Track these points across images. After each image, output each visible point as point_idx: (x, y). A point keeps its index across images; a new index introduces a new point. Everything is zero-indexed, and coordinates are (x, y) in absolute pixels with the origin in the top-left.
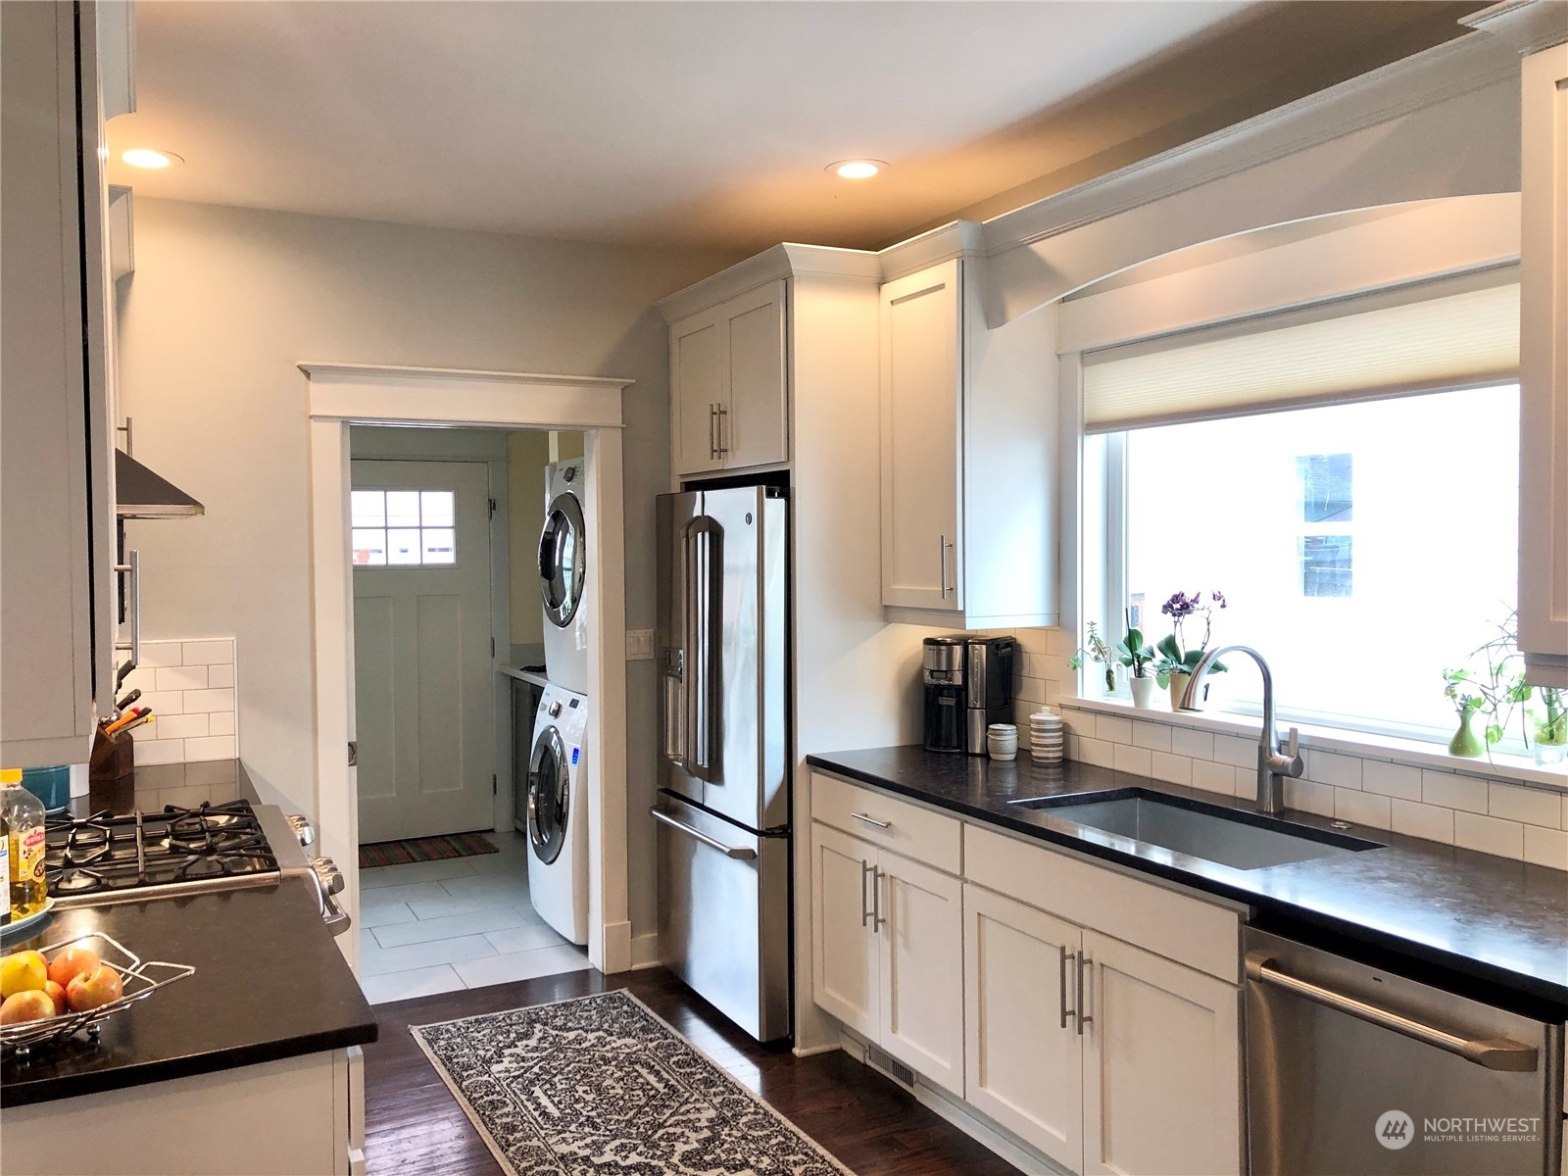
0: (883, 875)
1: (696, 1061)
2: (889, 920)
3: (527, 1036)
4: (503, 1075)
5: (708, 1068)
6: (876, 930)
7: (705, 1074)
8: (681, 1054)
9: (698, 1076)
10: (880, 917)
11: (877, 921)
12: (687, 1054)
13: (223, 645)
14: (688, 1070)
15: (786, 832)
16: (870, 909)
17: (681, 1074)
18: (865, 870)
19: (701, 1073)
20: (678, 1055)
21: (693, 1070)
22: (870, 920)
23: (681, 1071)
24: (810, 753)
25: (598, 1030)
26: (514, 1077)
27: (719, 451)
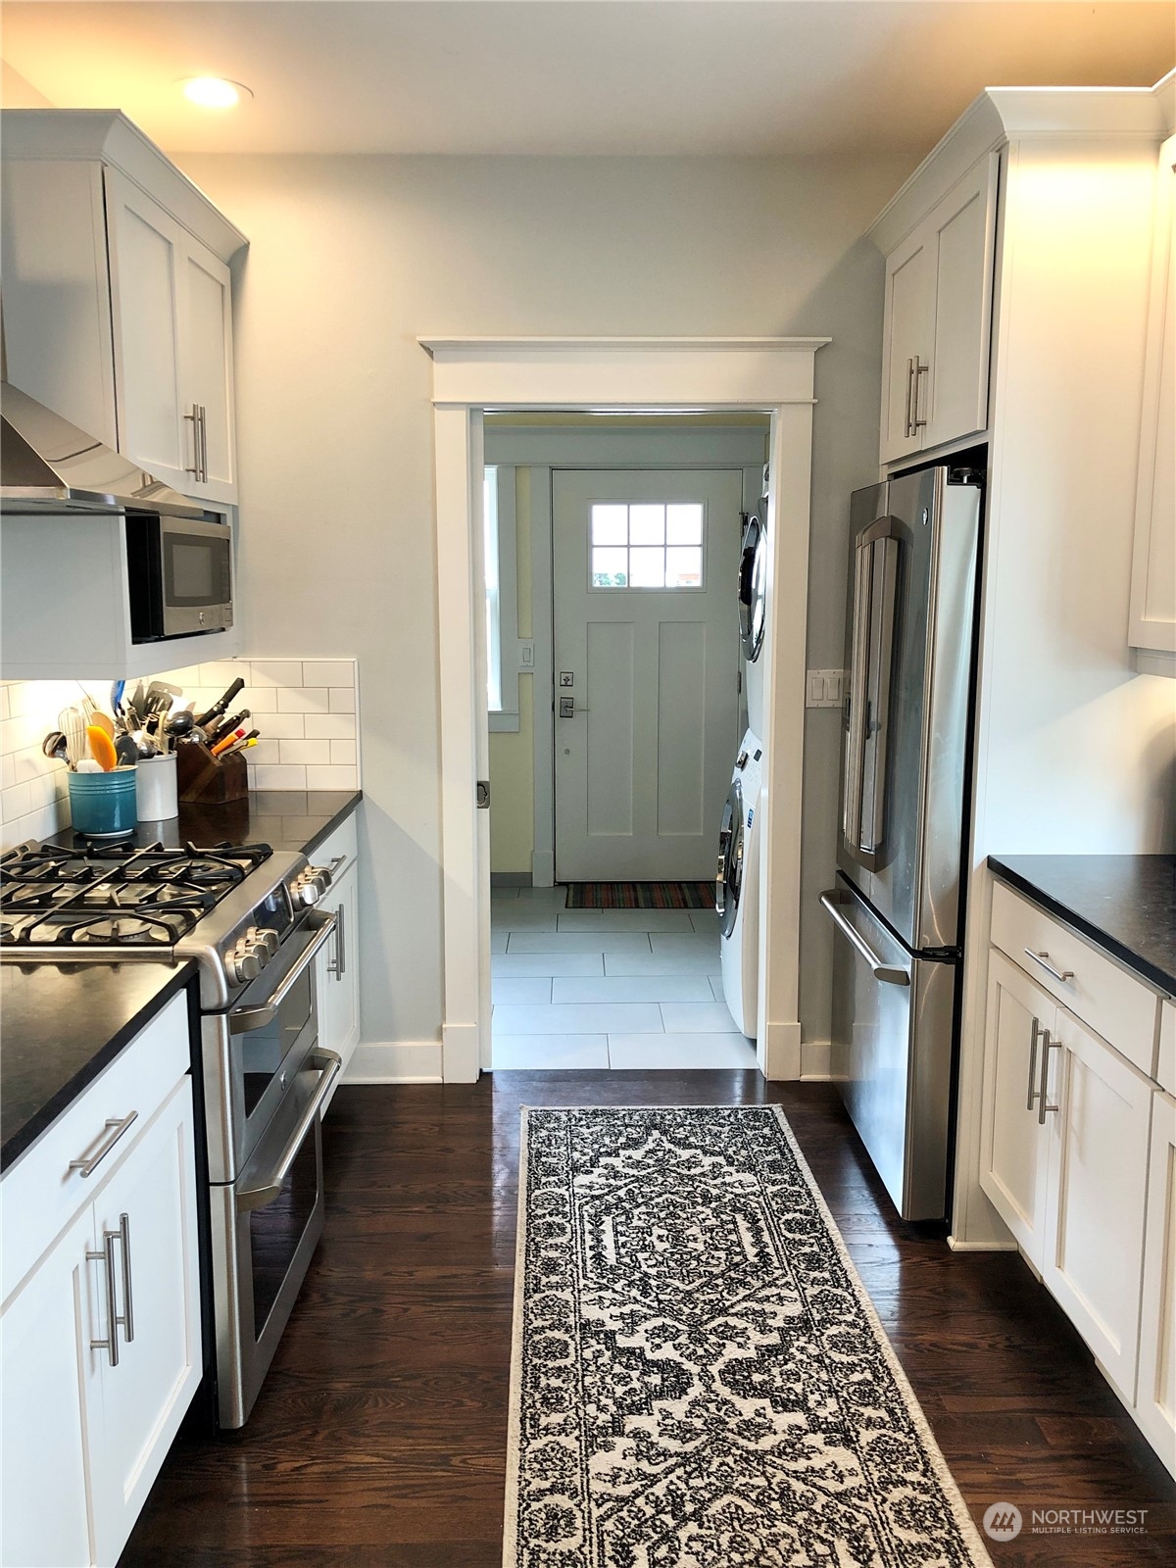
0: (1059, 1045)
1: (813, 1224)
2: (1062, 1108)
3: (634, 1144)
4: (582, 1191)
5: (824, 1240)
6: (1042, 1121)
7: (816, 1248)
8: (800, 1211)
9: (806, 1249)
10: (1051, 1101)
11: (1043, 1109)
12: (807, 1213)
13: (342, 667)
14: (798, 1236)
15: (954, 956)
16: (1037, 1089)
17: (787, 1239)
18: (1035, 1032)
19: (812, 1245)
20: (795, 1211)
21: (805, 1237)
22: (1037, 1101)
23: (790, 1236)
24: (993, 853)
25: (720, 1154)
26: (592, 1197)
27: (915, 425)
